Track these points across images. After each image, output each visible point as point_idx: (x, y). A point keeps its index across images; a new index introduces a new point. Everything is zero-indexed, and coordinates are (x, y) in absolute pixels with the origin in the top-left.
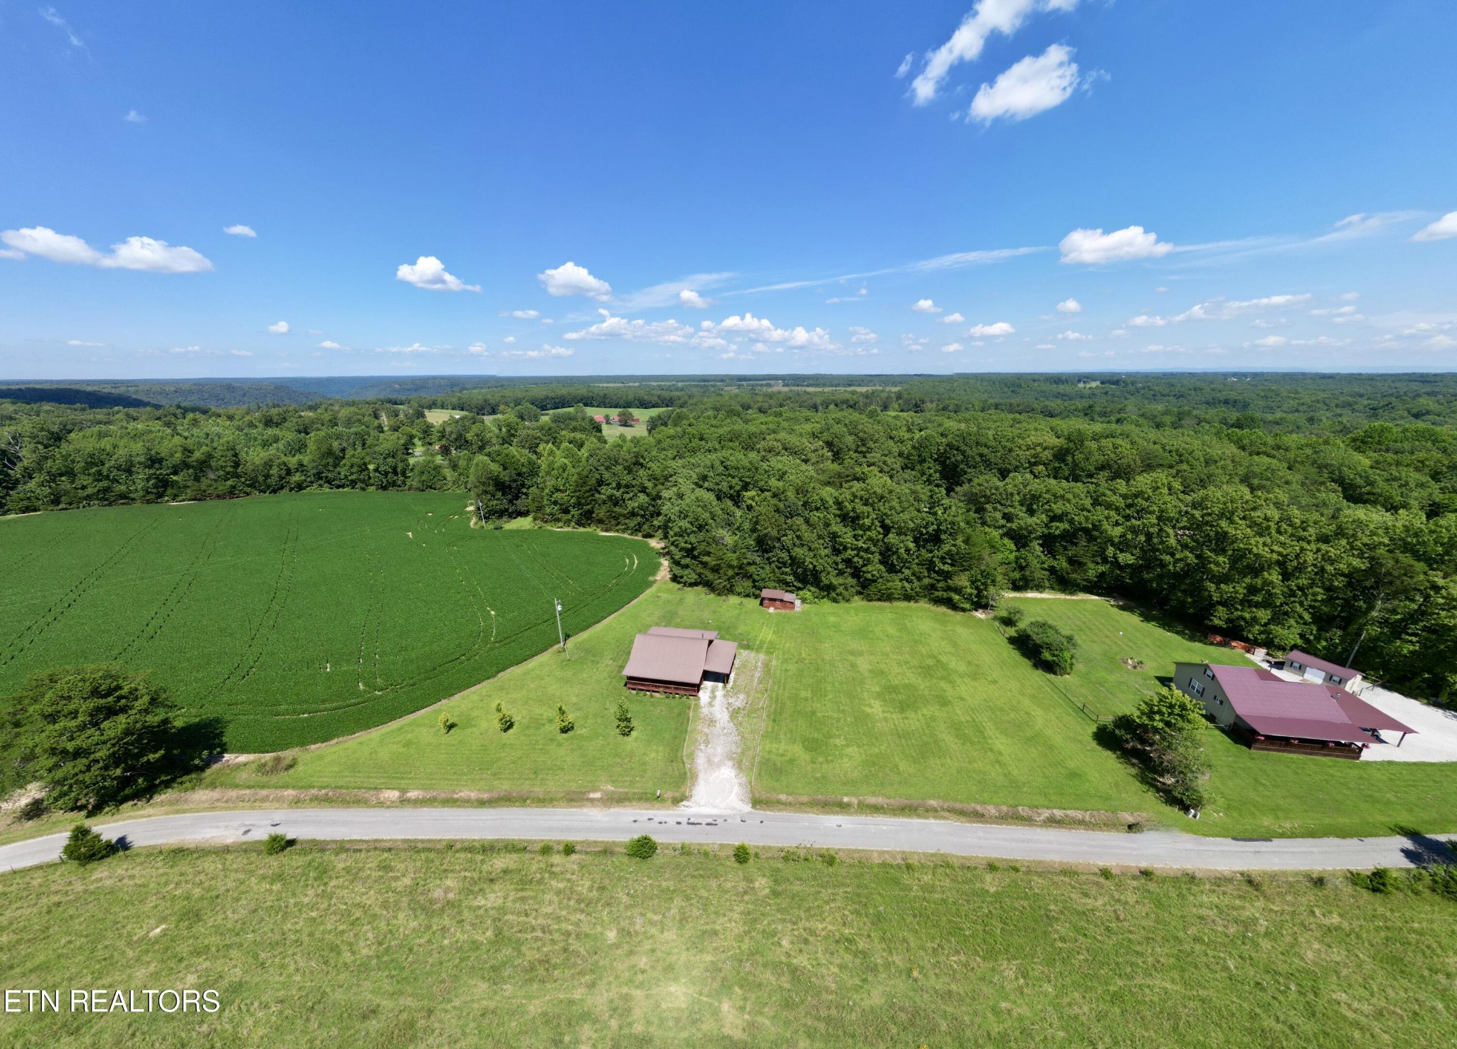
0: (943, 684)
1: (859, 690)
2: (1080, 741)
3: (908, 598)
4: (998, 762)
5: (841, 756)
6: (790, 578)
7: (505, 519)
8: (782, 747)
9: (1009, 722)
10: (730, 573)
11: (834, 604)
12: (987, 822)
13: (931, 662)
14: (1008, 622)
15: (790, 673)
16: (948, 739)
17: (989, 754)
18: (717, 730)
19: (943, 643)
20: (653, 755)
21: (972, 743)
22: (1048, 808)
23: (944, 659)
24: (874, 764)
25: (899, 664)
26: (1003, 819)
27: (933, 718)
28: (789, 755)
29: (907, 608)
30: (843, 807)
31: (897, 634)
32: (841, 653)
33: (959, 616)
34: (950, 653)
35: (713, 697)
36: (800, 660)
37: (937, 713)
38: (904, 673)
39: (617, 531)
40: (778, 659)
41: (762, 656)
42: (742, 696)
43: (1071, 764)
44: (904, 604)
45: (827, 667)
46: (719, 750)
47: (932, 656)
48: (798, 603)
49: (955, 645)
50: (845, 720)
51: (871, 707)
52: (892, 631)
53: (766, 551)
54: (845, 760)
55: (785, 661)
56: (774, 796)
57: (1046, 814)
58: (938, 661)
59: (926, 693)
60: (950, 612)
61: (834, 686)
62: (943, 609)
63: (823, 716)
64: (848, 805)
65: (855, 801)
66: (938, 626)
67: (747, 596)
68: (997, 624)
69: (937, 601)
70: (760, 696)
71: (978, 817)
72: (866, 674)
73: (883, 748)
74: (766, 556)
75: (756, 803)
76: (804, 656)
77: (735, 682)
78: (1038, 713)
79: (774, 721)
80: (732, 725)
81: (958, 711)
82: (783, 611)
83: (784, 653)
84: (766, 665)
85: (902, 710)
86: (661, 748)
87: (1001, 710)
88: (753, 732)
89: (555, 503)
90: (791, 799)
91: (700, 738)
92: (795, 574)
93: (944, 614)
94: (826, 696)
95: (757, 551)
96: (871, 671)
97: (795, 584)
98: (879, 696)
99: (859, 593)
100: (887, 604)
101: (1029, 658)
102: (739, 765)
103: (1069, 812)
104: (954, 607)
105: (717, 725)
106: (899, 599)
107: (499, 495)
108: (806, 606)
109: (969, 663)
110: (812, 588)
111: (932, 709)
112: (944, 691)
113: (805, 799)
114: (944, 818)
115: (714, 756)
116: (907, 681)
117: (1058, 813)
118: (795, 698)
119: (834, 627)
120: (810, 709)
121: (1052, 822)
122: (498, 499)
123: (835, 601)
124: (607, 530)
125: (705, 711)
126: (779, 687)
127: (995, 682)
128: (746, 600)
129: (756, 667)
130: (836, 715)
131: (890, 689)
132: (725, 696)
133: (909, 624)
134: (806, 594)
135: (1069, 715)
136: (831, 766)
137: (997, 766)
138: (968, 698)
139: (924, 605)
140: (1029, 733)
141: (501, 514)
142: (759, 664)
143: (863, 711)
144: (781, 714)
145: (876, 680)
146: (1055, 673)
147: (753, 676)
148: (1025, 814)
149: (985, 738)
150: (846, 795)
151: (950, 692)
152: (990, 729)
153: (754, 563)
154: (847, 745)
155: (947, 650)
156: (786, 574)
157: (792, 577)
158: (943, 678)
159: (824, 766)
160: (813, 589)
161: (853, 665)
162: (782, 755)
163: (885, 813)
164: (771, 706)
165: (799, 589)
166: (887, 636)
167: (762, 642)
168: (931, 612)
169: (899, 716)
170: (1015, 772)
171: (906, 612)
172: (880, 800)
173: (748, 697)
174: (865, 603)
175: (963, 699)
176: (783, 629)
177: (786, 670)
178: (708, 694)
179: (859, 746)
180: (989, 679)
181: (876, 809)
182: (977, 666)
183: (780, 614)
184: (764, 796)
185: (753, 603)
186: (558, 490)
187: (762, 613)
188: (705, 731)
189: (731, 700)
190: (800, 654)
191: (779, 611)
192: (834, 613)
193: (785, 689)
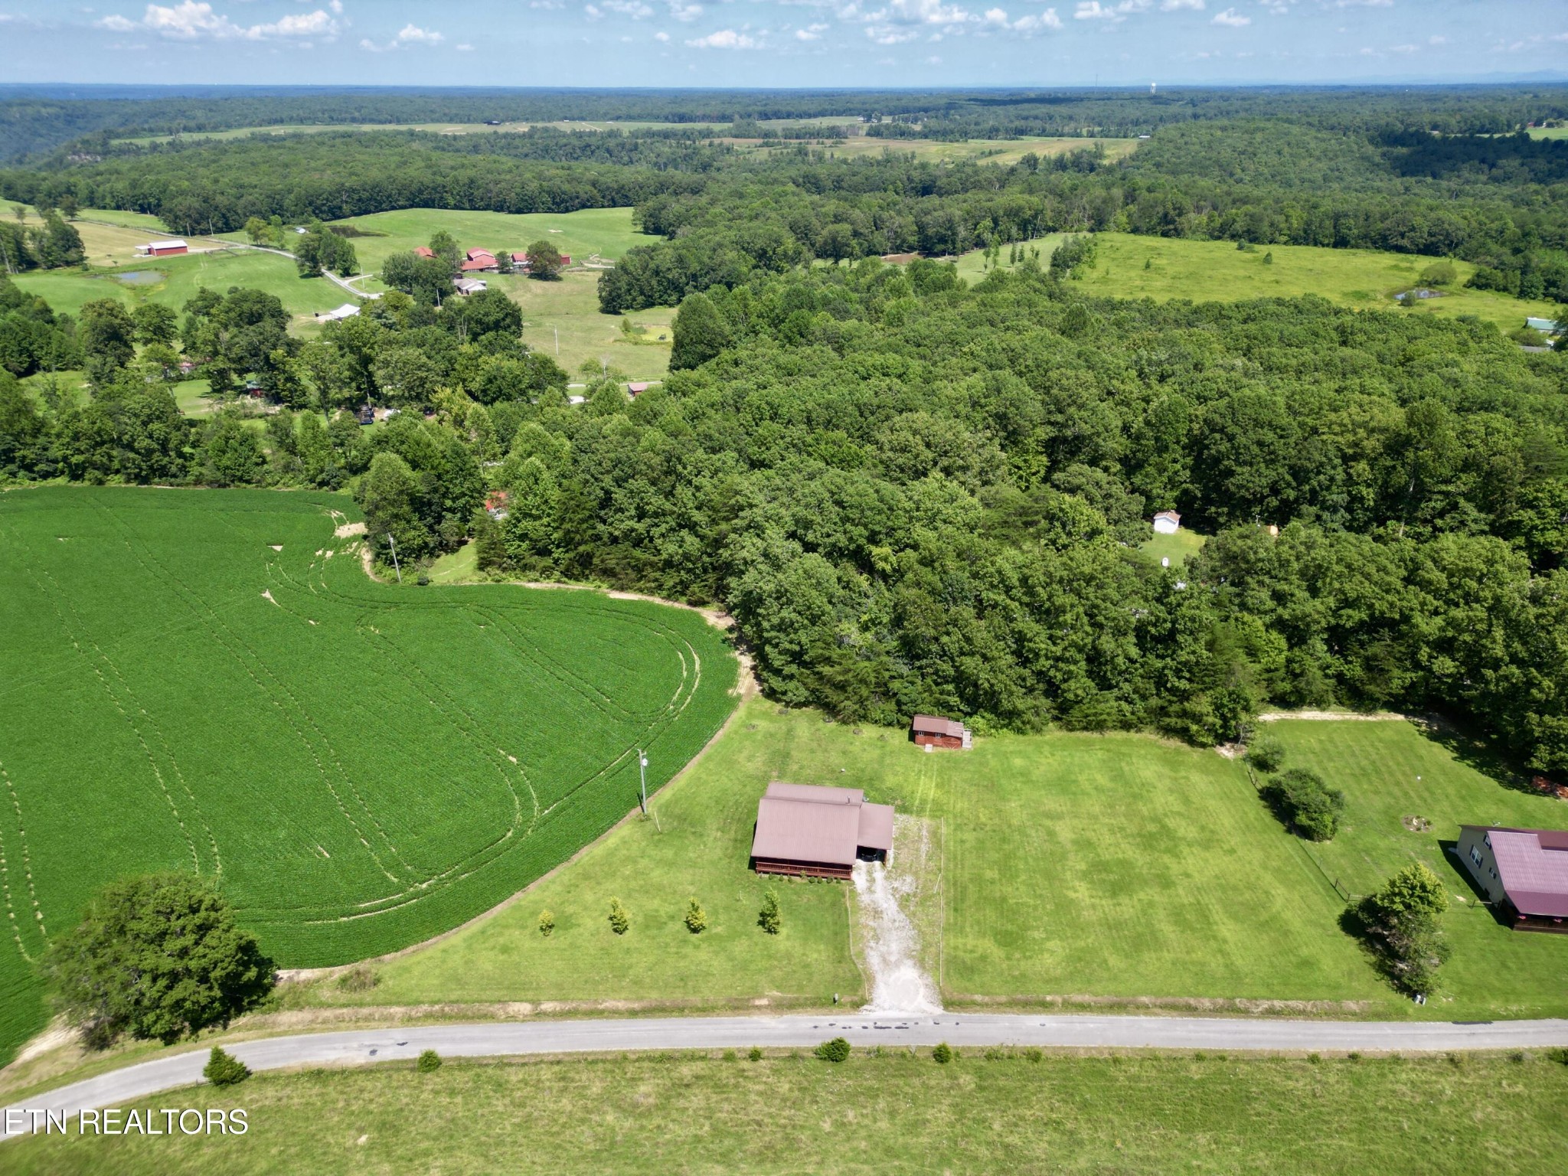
0: (1167, 859)
1: (1059, 867)
2: (1323, 926)
3: (1126, 726)
4: (1221, 951)
5: (1042, 951)
6: (954, 700)
8: (971, 942)
9: (1242, 904)
10: (864, 691)
11: (1021, 737)
12: (1200, 1015)
13: (1152, 828)
14: (1262, 764)
15: (968, 845)
16: (1167, 929)
17: (1212, 942)
19: (1171, 799)
20: (815, 956)
21: (1193, 930)
22: (1268, 999)
23: (1171, 823)
24: (1080, 959)
25: (1112, 831)
26: (1217, 1011)
27: (1151, 904)
28: (980, 951)
29: (1126, 742)
30: (1045, 1006)
31: (1110, 785)
32: (1033, 815)
33: (1195, 755)
34: (1179, 814)
36: (979, 827)
37: (1157, 898)
38: (1118, 845)
39: (641, 591)
40: (948, 825)
41: (926, 821)
42: (909, 879)
43: (1305, 952)
44: (1120, 735)
45: (1017, 837)
46: (895, 947)
47: (1156, 819)
48: (966, 736)
49: (1187, 801)
50: (1044, 908)
51: (1076, 891)
52: (1102, 780)
53: (917, 657)
54: (1046, 955)
55: (958, 827)
56: (968, 997)
57: (1265, 1005)
58: (1164, 827)
59: (1144, 872)
60: (1185, 747)
61: (1027, 862)
62: (1175, 743)
63: (1017, 904)
64: (1052, 1004)
65: (1059, 999)
66: (1166, 771)
67: (890, 724)
68: (1248, 766)
69: (1168, 731)
70: (931, 877)
71: (1191, 1010)
72: (1069, 846)
73: (1090, 941)
74: (917, 663)
75: (948, 1004)
76: (983, 819)
77: (895, 858)
78: (1279, 892)
79: (956, 910)
81: (1181, 891)
82: (946, 751)
83: (956, 816)
84: (934, 834)
85: (1114, 894)
86: (822, 947)
87: (1235, 888)
88: (931, 924)
90: (987, 999)
92: (962, 694)
93: (1177, 751)
94: (1018, 877)
95: (902, 657)
96: (1075, 842)
97: (962, 708)
98: (1085, 875)
99: (1056, 719)
100: (1096, 735)
101: (1282, 820)
102: (921, 964)
103: (1289, 1003)
104: (1191, 741)
105: (885, 916)
106: (1114, 728)
108: (978, 740)
109: (1203, 828)
110: (986, 714)
111: (1150, 892)
112: (1168, 868)
113: (1003, 999)
114: (1156, 1014)
115: (890, 953)
116: (1121, 856)
117: (1278, 1004)
118: (978, 879)
119: (1022, 774)
120: (998, 894)
121: (1272, 1013)
123: (1020, 731)
125: (865, 899)
126: (956, 866)
127: (1232, 851)
128: (888, 732)
129: (920, 837)
130: (1032, 902)
131: (1100, 866)
132: (886, 878)
133: (1126, 769)
134: (978, 721)
135: (1317, 893)
136: (1030, 962)
137: (1219, 956)
138: (1196, 874)
139: (1149, 735)
140: (1264, 916)
142: (924, 832)
143: (1066, 897)
144: (963, 900)
145: (1081, 855)
146: (1311, 838)
147: (918, 850)
148: (1242, 1006)
149: (1209, 923)
150: (1049, 993)
151: (1175, 868)
152: (1217, 913)
153: (899, 676)
154: (1048, 939)
155: (1176, 809)
156: (948, 692)
157: (957, 699)
158: (1168, 851)
159: (1022, 963)
160: (988, 715)
161: (1051, 834)
162: (972, 951)
163: (1092, 1011)
164: (948, 891)
165: (967, 715)
166: (1096, 788)
167: (923, 802)
168: (1160, 747)
169: (1110, 902)
170: (1239, 962)
171: (1124, 749)
172: (1087, 998)
173: (917, 879)
174: (1064, 734)
175: (1188, 875)
176: (949, 780)
177: (963, 841)
179: (1061, 939)
180: (1226, 847)
181: (1083, 1007)
182: (1212, 832)
183: (942, 754)
184: (956, 996)
185: (897, 737)
187: (913, 753)
188: (871, 923)
189: (896, 884)
190: (978, 817)
191: (940, 749)
192: (1020, 752)
193: (963, 868)
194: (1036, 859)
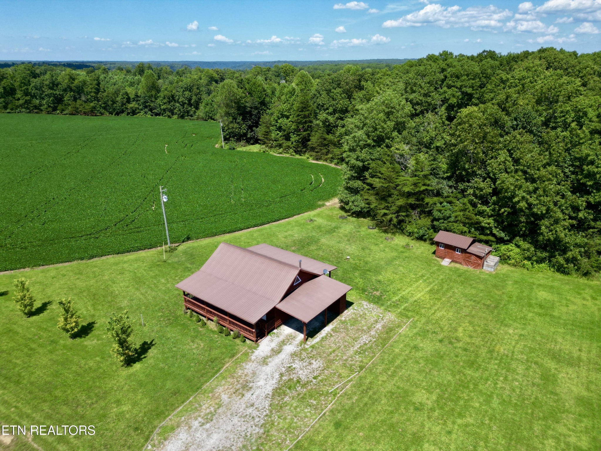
6: (487, 222)
7: (243, 143)
10: (401, 202)
15: (419, 354)
18: (240, 404)
32: (532, 350)
35: (276, 352)
36: (451, 340)
39: (326, 160)
40: (414, 326)
41: (390, 316)
42: (316, 364)
45: (493, 366)
46: (216, 438)
48: (492, 260)
53: (461, 179)
55: (423, 333)
67: (421, 238)
70: (344, 372)
74: (461, 186)
76: (460, 333)
79: (339, 423)
80: (267, 404)
82: (463, 268)
83: (427, 322)
84: (389, 330)
89: (280, 129)
91: (207, 407)
92: (498, 217)
95: (449, 178)
97: (495, 231)
105: (248, 395)
107: (240, 119)
108: (505, 268)
110: (521, 243)
118: (402, 397)
119: (542, 306)
122: (238, 123)
123: (561, 270)
124: (317, 159)
125: (249, 367)
126: (385, 371)
128: (415, 243)
129: (370, 329)
132: (294, 355)
141: (240, 137)
142: (379, 326)
144: (358, 416)
147: (355, 339)
153: (438, 194)
156: (481, 213)
157: (491, 220)
160: (525, 245)
164: (349, 396)
165: (500, 241)
167: (404, 299)
173: (327, 368)
176: (449, 289)
177: (416, 348)
178: (274, 345)
183: (455, 269)
185: (423, 248)
186: (283, 116)
187: (428, 263)
188: (225, 397)
189: (297, 365)
190: (456, 330)
191: (458, 266)
192: (552, 287)
193: (393, 376)
194: (503, 402)
